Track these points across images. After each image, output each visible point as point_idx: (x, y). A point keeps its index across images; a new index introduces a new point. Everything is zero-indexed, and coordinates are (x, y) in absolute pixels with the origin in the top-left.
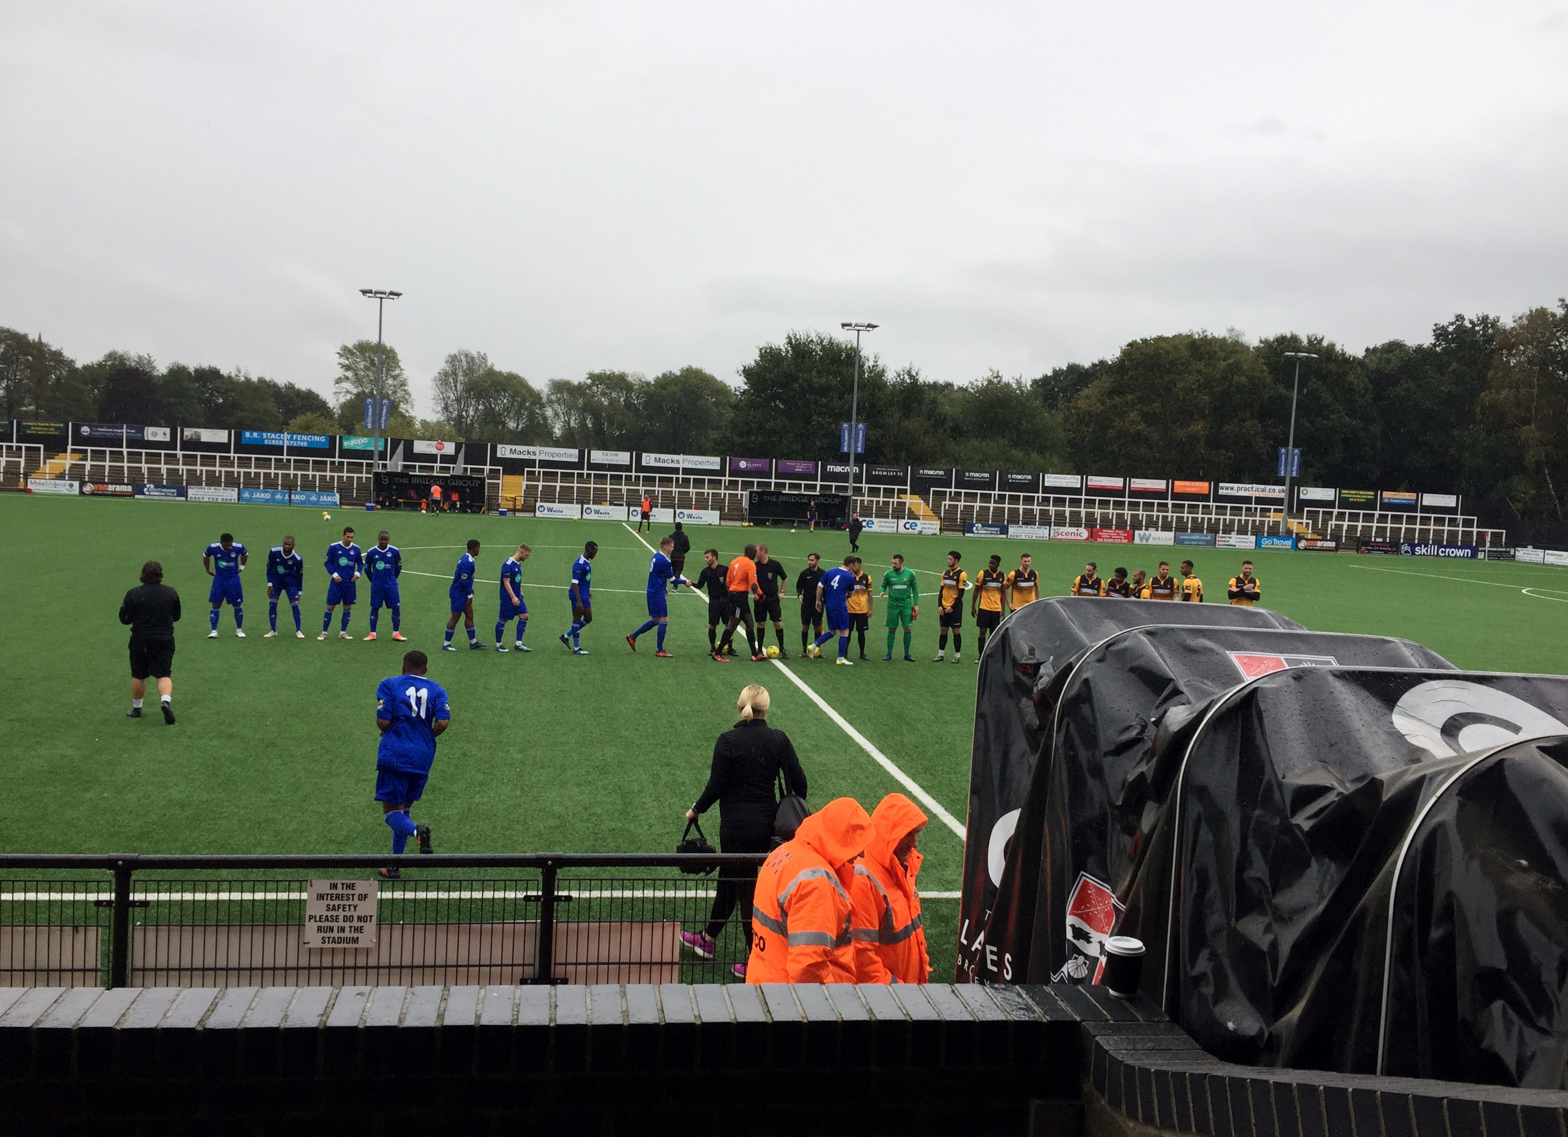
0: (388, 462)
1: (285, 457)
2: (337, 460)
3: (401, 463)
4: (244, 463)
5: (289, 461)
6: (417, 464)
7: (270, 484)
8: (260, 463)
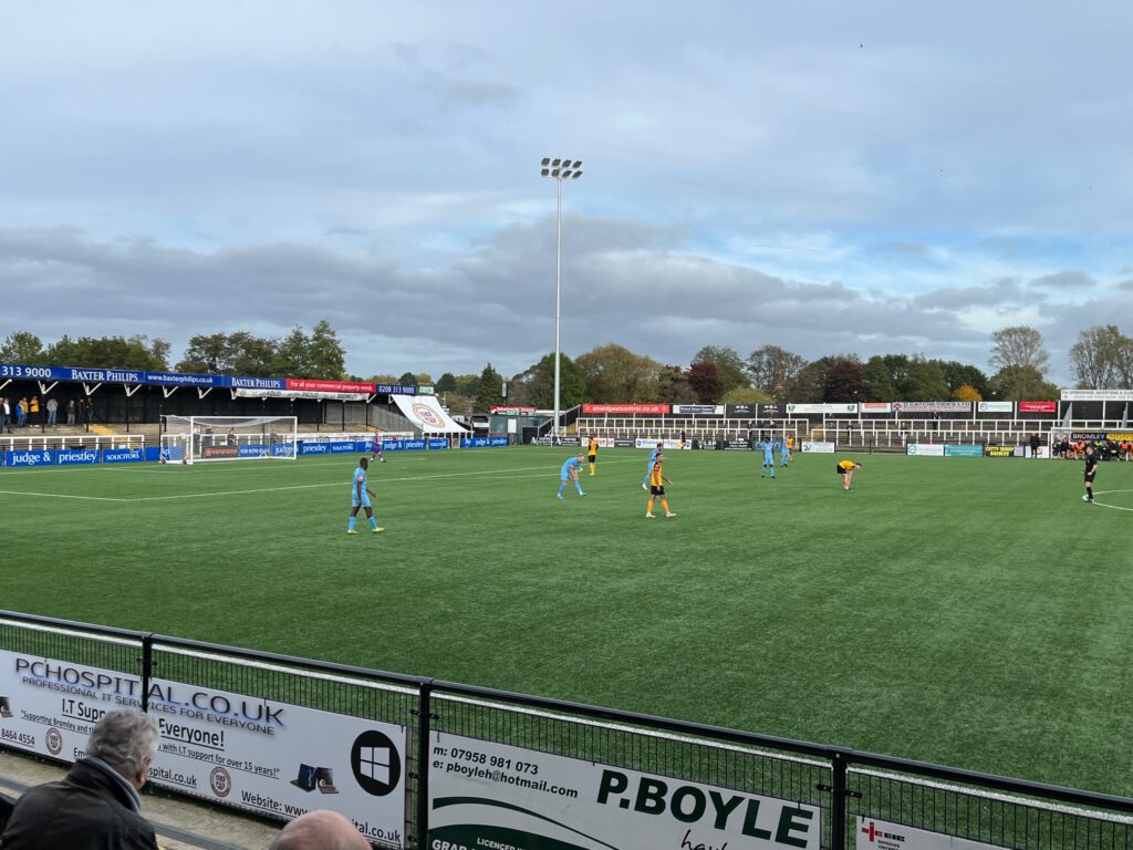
0: (1059, 420)
1: (974, 420)
2: (1015, 420)
3: (1071, 421)
4: (945, 426)
5: (978, 423)
6: (1086, 421)
7: (966, 441)
8: (957, 426)
